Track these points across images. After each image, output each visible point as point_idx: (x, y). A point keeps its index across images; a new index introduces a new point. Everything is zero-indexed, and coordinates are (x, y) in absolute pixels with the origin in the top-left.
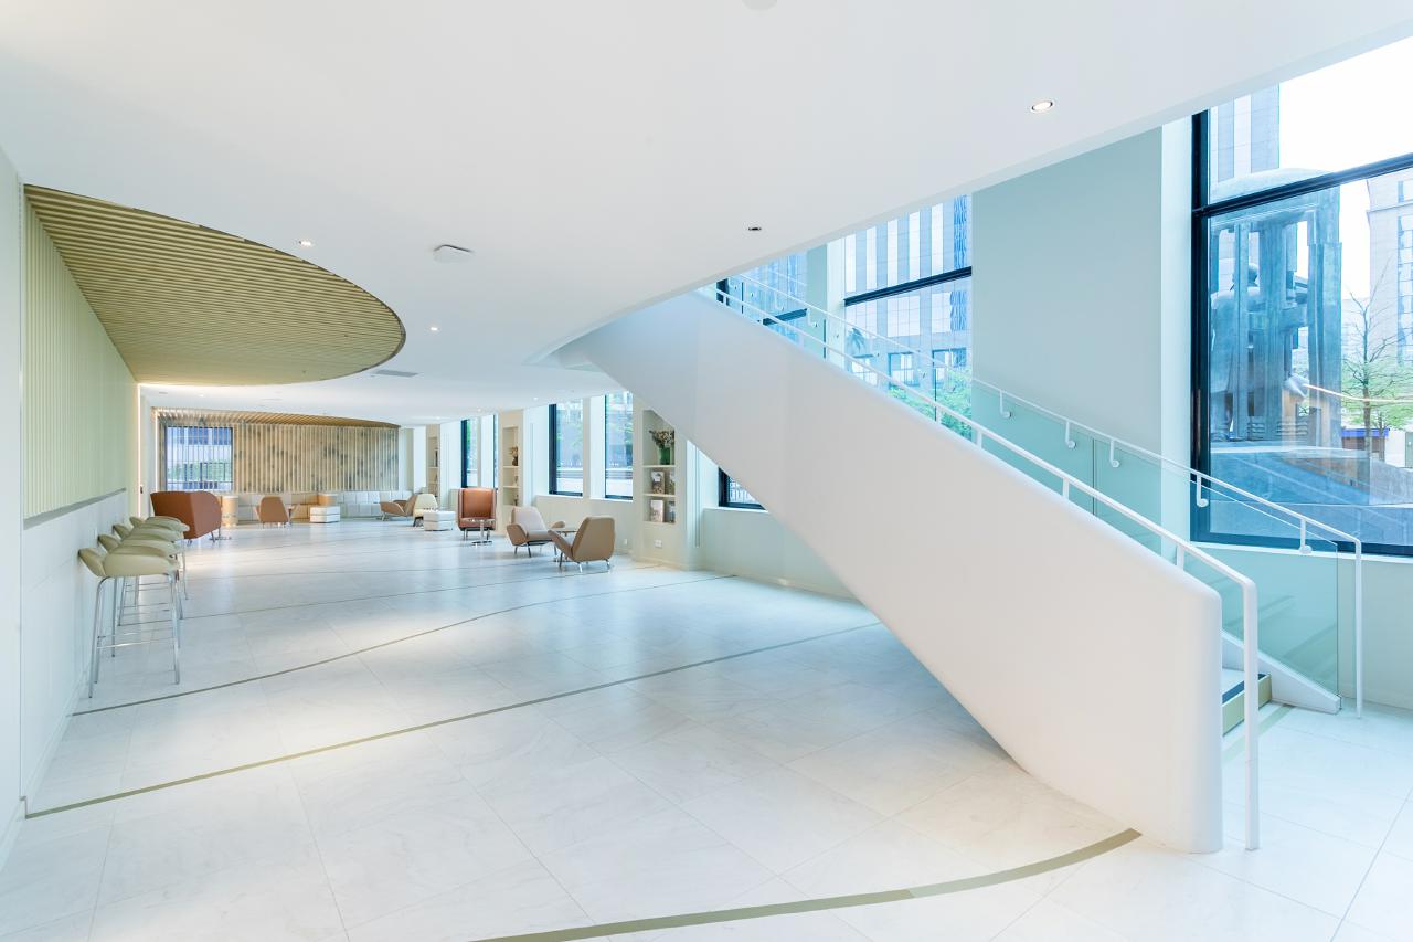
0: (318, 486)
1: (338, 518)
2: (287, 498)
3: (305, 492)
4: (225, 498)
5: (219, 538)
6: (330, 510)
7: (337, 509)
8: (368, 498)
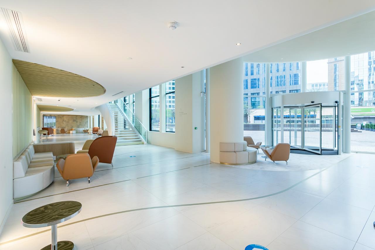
0: (72, 127)
1: (75, 133)
2: (66, 130)
3: (70, 128)
4: (55, 129)
5: (53, 135)
6: (74, 131)
7: (75, 131)
8: (81, 129)
